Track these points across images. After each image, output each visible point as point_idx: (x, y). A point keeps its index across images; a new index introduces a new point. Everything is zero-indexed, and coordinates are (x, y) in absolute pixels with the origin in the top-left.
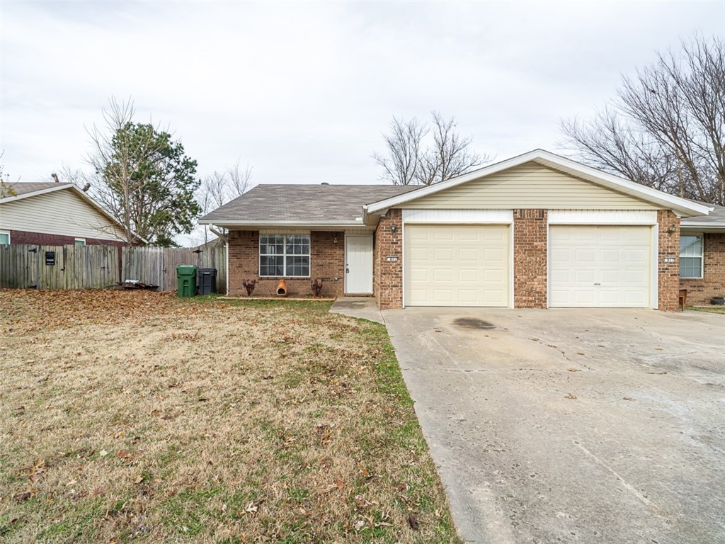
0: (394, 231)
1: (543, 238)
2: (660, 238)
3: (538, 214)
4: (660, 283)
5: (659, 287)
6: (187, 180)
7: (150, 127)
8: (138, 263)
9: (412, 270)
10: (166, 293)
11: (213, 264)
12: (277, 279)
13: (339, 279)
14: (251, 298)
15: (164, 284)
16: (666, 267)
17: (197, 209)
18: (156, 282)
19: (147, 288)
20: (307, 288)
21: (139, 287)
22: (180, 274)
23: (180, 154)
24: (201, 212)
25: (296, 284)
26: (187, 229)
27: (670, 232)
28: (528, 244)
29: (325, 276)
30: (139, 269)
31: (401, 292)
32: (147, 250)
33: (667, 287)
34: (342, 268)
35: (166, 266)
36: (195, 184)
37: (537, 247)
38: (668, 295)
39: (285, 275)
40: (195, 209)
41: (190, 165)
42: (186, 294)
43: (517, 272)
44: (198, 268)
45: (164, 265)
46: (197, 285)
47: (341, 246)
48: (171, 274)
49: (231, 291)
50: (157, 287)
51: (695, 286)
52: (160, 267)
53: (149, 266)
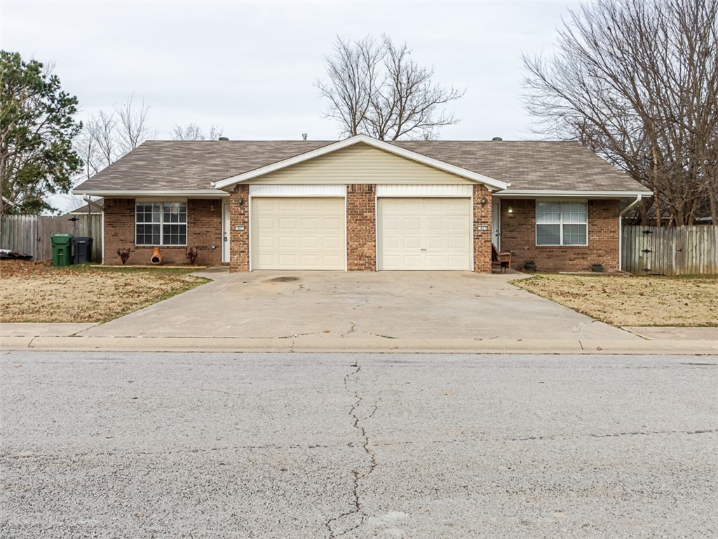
0: (241, 204)
1: (372, 210)
2: (474, 209)
3: (367, 188)
4: (475, 248)
5: (475, 252)
6: (65, 123)
7: (17, 56)
8: (10, 232)
9: (260, 238)
10: (39, 263)
11: (90, 232)
12: (153, 247)
13: (216, 247)
14: (124, 266)
15: (38, 254)
16: (480, 234)
17: (76, 162)
18: (30, 251)
19: (21, 258)
20: (182, 257)
21: (11, 256)
22: (55, 243)
23: (55, 89)
24: (82, 165)
25: (173, 252)
26: (64, 187)
27: (483, 204)
28: (359, 214)
29: (201, 245)
30: (12, 239)
31: (248, 257)
32: (20, 218)
33: (481, 252)
34: (219, 236)
35: (40, 235)
36: (75, 127)
37: (366, 217)
38: (482, 259)
39: (161, 244)
40: (75, 163)
41: (68, 102)
42: (60, 264)
43: (349, 238)
44: (73, 237)
45: (38, 234)
46: (72, 255)
47: (219, 214)
48: (45, 243)
49: (107, 260)
50: (31, 257)
51: (578, 254)
52: (34, 237)
53: (23, 234)
